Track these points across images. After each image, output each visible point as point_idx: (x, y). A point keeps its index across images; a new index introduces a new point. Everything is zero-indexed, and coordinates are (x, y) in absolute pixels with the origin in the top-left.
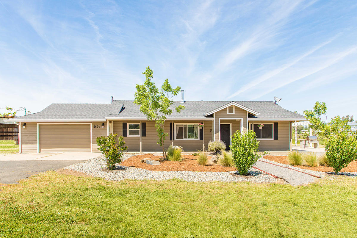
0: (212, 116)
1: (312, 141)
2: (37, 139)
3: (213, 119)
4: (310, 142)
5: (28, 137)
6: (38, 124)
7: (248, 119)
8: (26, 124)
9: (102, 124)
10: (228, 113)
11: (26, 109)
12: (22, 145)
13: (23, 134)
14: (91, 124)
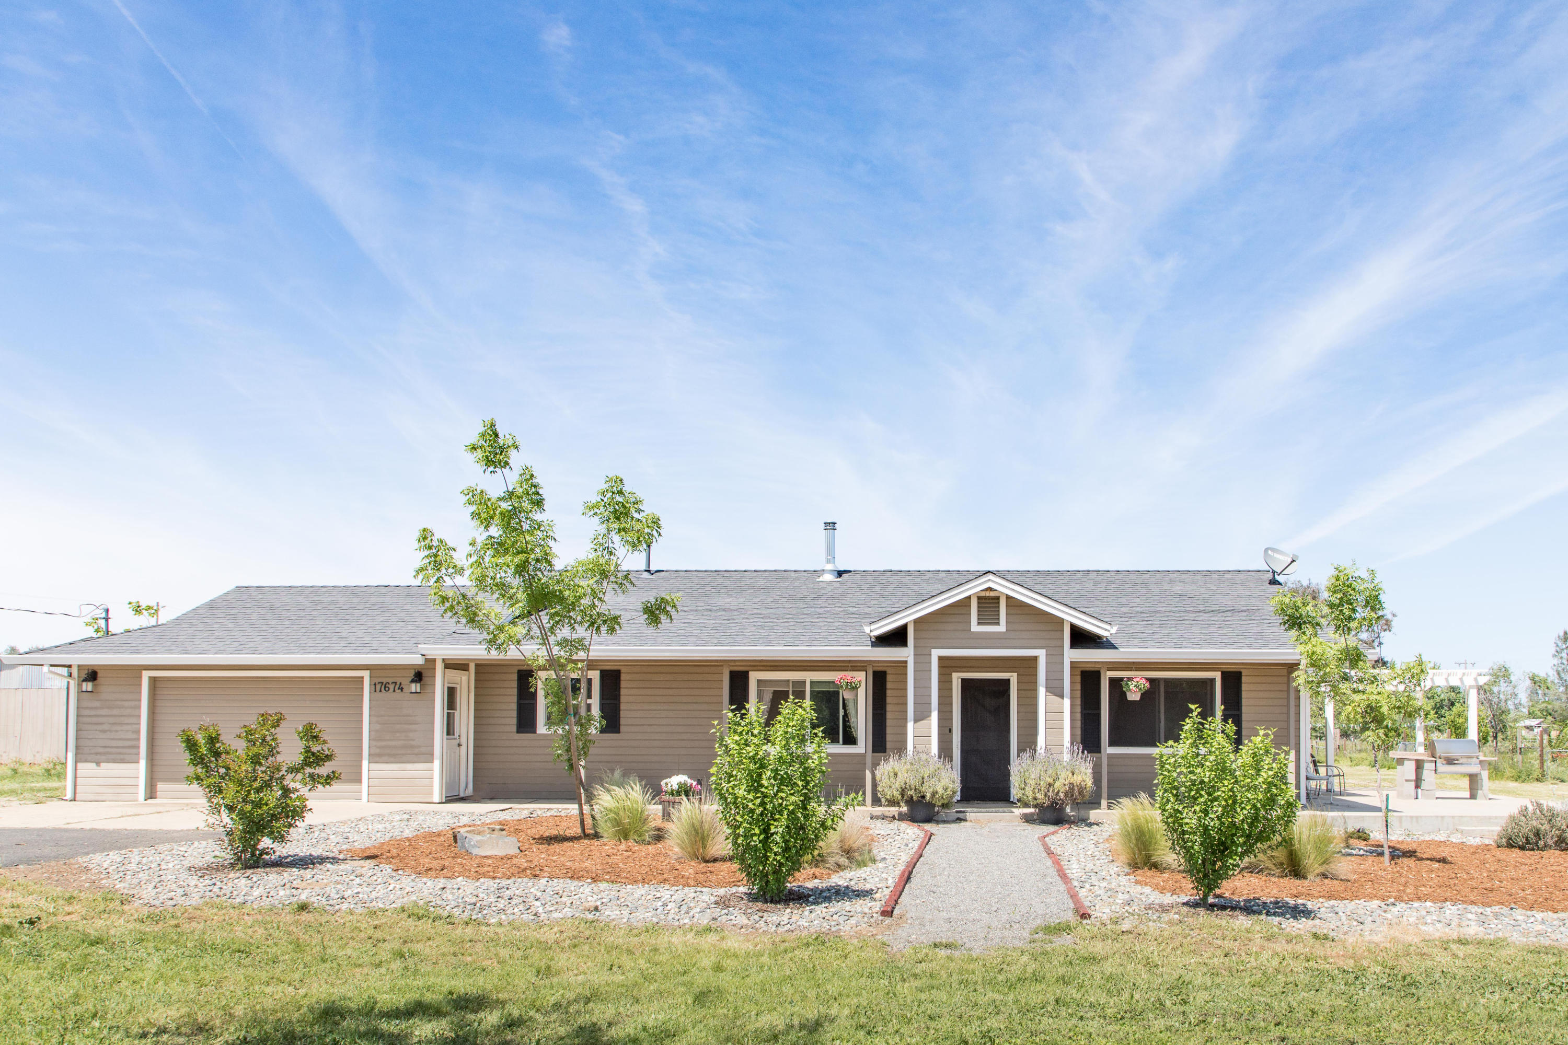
0: (897, 637)
1: (1450, 761)
2: (139, 739)
3: (905, 654)
4: (1442, 768)
5: (104, 731)
6: (146, 675)
7: (1072, 655)
8: (99, 675)
9: (411, 674)
10: (975, 628)
11: (107, 611)
12: (80, 765)
13: (82, 720)
14: (366, 674)
